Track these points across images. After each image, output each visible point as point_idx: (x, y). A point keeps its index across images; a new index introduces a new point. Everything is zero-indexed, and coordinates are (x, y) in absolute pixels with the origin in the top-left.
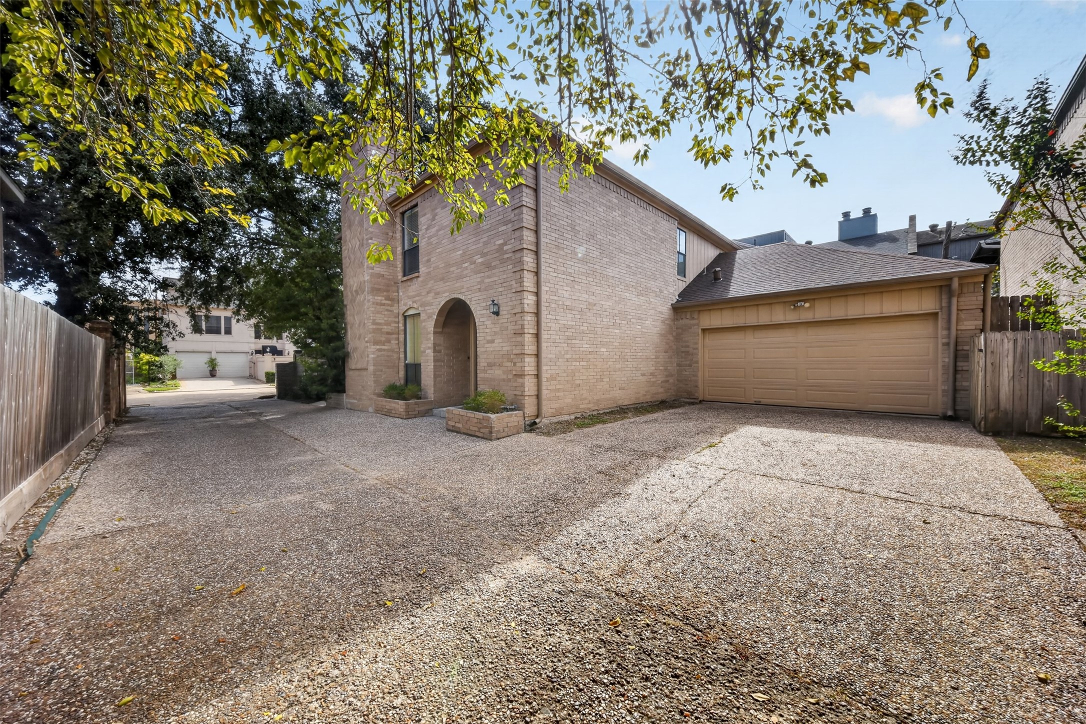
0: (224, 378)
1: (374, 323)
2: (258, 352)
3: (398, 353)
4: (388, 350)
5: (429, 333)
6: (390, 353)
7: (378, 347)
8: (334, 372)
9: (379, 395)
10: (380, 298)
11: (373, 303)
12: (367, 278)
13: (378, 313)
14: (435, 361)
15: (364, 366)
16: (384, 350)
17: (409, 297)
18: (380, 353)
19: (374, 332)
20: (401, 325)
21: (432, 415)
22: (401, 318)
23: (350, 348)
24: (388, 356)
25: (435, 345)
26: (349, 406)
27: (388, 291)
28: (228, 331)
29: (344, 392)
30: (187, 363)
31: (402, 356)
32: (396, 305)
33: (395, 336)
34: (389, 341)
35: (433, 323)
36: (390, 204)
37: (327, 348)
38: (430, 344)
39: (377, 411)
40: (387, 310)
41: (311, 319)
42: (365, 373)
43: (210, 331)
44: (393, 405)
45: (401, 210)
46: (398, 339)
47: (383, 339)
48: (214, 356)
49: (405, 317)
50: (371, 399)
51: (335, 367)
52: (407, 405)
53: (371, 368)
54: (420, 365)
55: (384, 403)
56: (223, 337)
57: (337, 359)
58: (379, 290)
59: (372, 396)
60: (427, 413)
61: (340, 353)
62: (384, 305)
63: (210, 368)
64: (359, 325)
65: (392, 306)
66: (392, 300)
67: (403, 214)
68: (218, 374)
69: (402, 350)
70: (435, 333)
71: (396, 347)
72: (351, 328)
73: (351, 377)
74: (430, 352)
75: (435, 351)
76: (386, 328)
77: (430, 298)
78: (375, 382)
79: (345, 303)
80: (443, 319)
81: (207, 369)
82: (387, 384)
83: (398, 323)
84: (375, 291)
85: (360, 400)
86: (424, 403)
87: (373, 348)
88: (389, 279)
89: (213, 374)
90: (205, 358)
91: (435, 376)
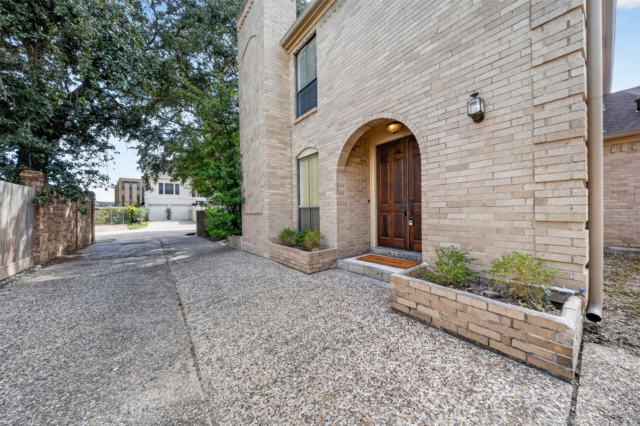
0: (174, 220)
1: (269, 166)
2: (194, 205)
3: (291, 198)
4: (282, 195)
5: (330, 173)
6: (284, 198)
7: (273, 191)
8: (233, 216)
9: (274, 241)
10: (274, 141)
11: (268, 146)
12: (262, 121)
13: (273, 156)
14: (339, 204)
15: (259, 211)
16: (278, 194)
17: (304, 138)
18: (275, 197)
19: (269, 176)
20: (294, 169)
21: (336, 268)
22: (294, 162)
23: (245, 195)
24: (282, 201)
25: (338, 185)
26: (245, 249)
27: (282, 134)
28: (177, 193)
29: (241, 234)
30: (153, 211)
31: (295, 200)
32: (289, 149)
33: (288, 181)
34: (283, 185)
35: (337, 159)
36: (284, 46)
37: (226, 195)
38: (333, 185)
39: (272, 258)
40: (281, 154)
41: (212, 169)
42: (259, 217)
43: (167, 193)
44: (292, 254)
45: (295, 51)
46: (291, 184)
47: (277, 183)
48: (169, 207)
49: (298, 160)
50: (266, 244)
51: (234, 212)
52: (311, 257)
53: (266, 212)
54: (318, 209)
55: (281, 251)
56: (174, 196)
57: (235, 205)
58: (273, 132)
59: (267, 241)
60: (332, 266)
61: (237, 199)
62: (278, 148)
63: (167, 215)
64: (254, 171)
65: (285, 150)
66: (285, 144)
67: (296, 55)
68: (171, 218)
69: (295, 194)
70: (339, 171)
71: (289, 191)
72: (247, 175)
73: (247, 222)
74: (333, 195)
75: (338, 192)
76: (280, 172)
77: (332, 132)
78: (270, 227)
79: (241, 153)
80: (347, 154)
81: (165, 215)
82: (282, 229)
83: (291, 166)
84: (271, 133)
85: (255, 244)
86: (328, 252)
87: (267, 192)
88: (282, 123)
89: (169, 218)
90: (164, 209)
91: (339, 221)
